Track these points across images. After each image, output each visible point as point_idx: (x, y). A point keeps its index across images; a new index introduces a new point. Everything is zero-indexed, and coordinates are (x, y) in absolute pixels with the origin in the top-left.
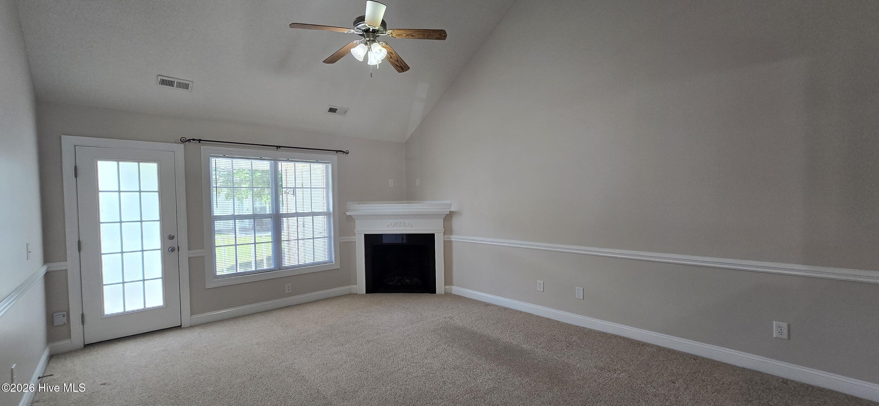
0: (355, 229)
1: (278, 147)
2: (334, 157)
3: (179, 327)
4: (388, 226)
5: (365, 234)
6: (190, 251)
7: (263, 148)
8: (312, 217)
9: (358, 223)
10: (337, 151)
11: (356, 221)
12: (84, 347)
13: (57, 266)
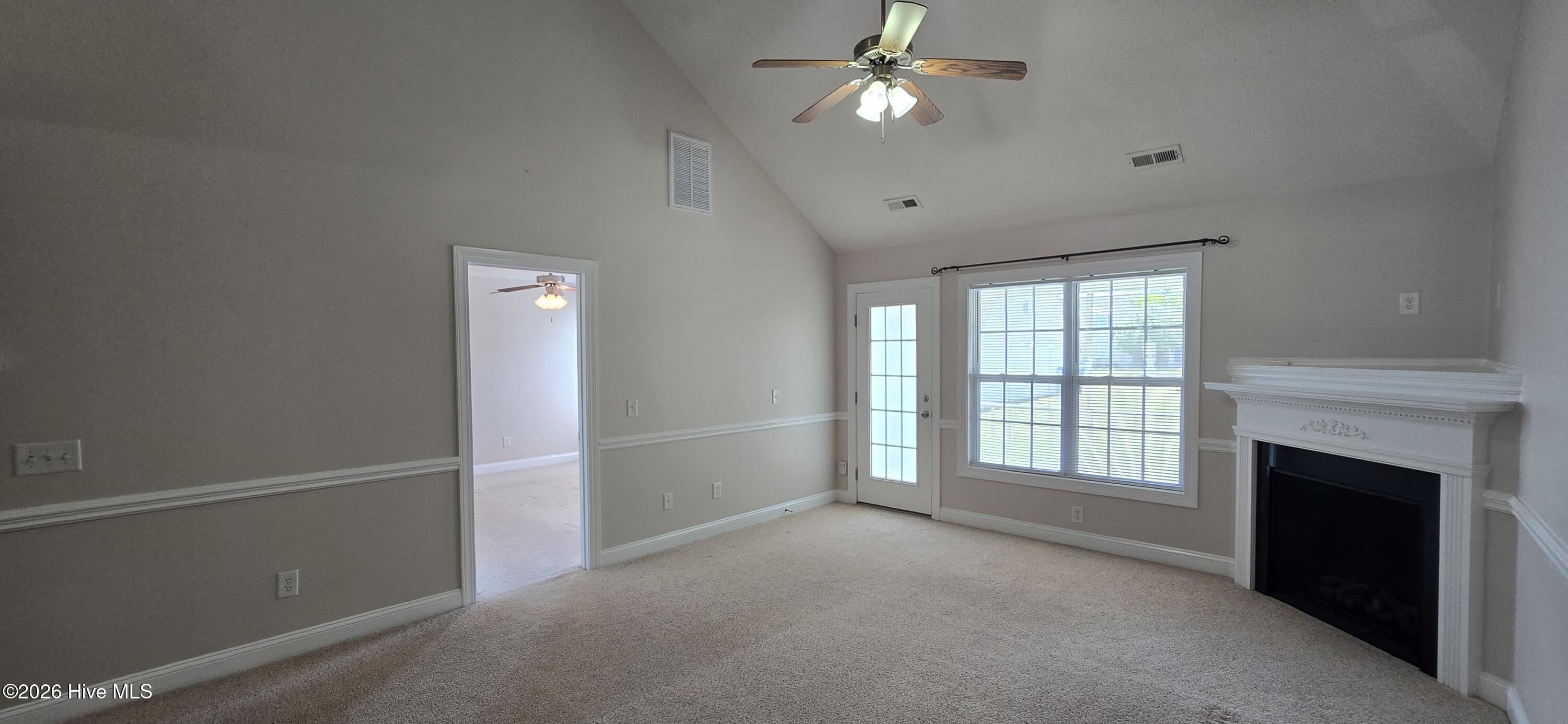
0: (1236, 425)
1: (1065, 257)
2: (1195, 255)
3: (928, 516)
4: (1304, 427)
5: (1253, 440)
6: (943, 420)
7: (1035, 263)
8: (1141, 388)
9: (1242, 410)
10: (1204, 241)
11: (1239, 405)
12: (857, 504)
13: (842, 416)
